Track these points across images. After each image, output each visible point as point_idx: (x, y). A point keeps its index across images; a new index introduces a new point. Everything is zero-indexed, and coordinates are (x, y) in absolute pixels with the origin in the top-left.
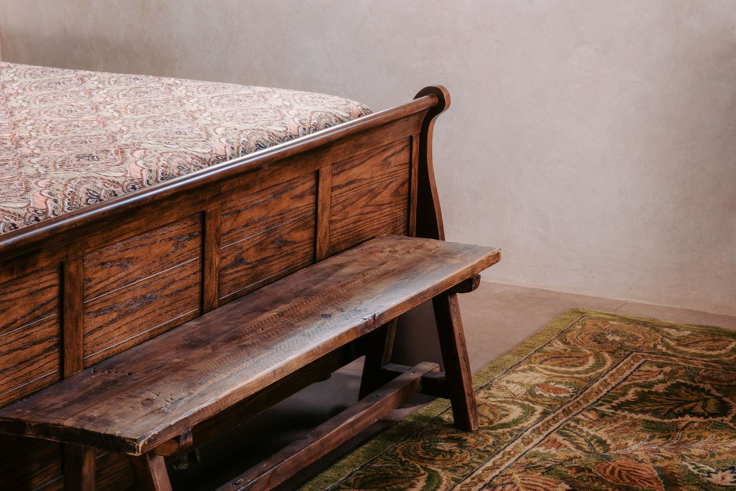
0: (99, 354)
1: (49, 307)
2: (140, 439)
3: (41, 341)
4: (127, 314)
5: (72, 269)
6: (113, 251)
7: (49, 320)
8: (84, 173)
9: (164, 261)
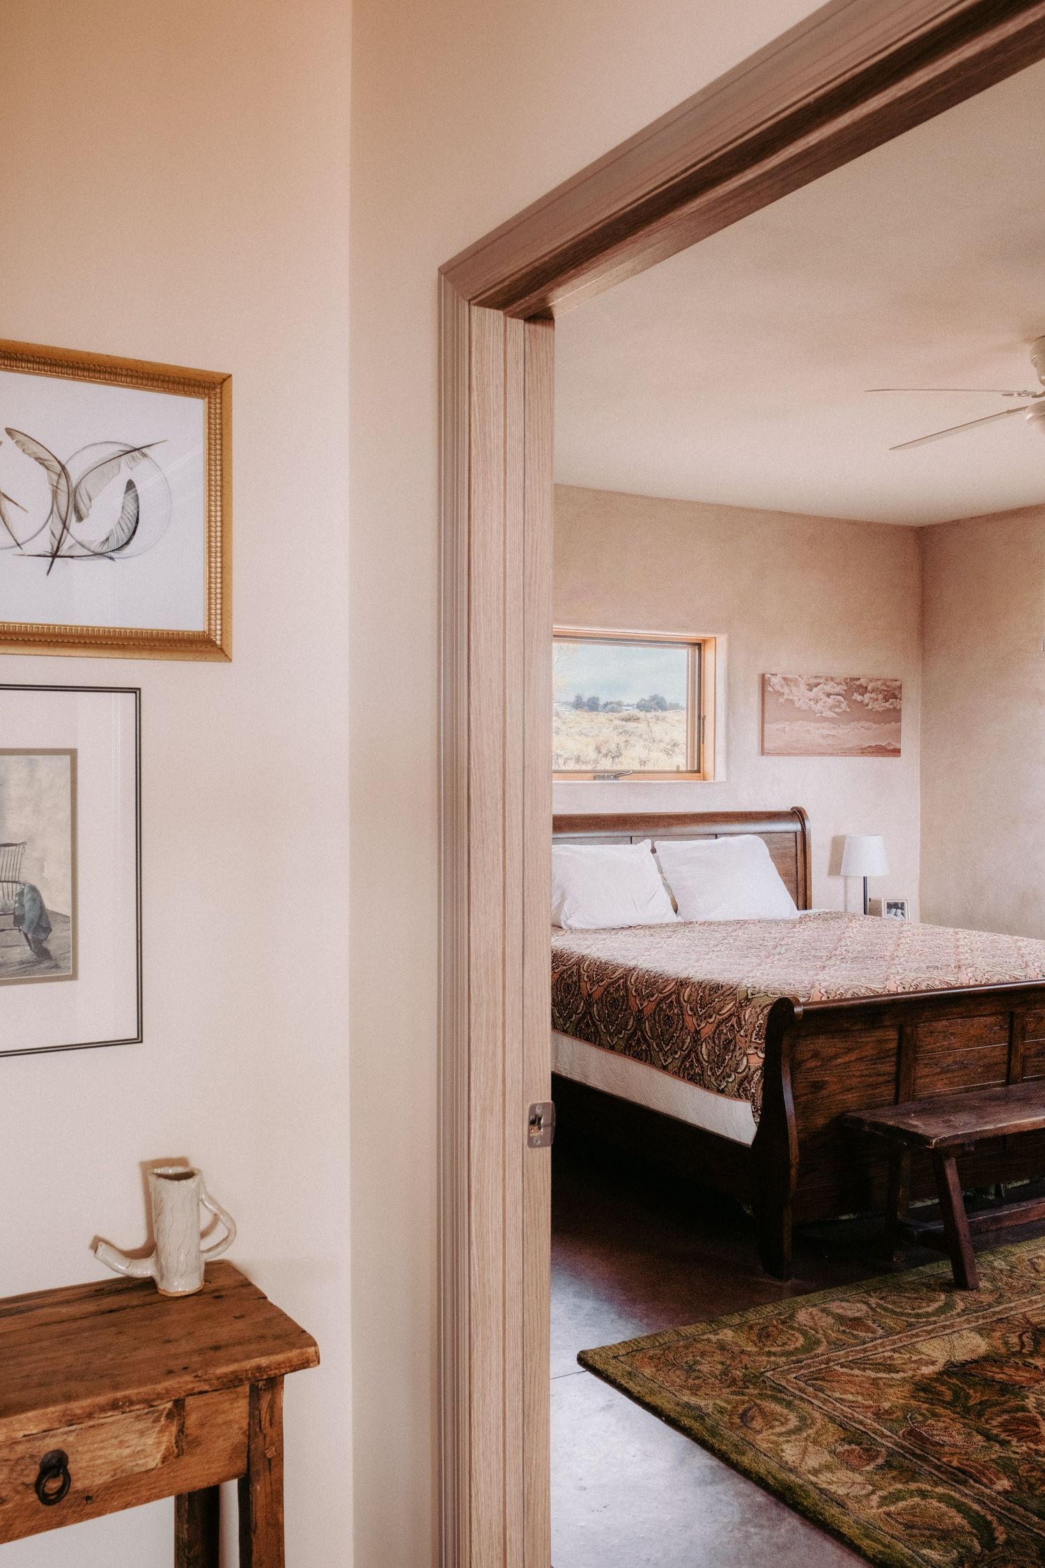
0: (926, 1093)
1: (890, 1053)
2: (933, 1138)
3: (884, 1075)
4: (948, 1071)
5: (909, 1030)
6: (941, 1025)
7: (890, 1062)
8: (928, 975)
9: (980, 1040)
